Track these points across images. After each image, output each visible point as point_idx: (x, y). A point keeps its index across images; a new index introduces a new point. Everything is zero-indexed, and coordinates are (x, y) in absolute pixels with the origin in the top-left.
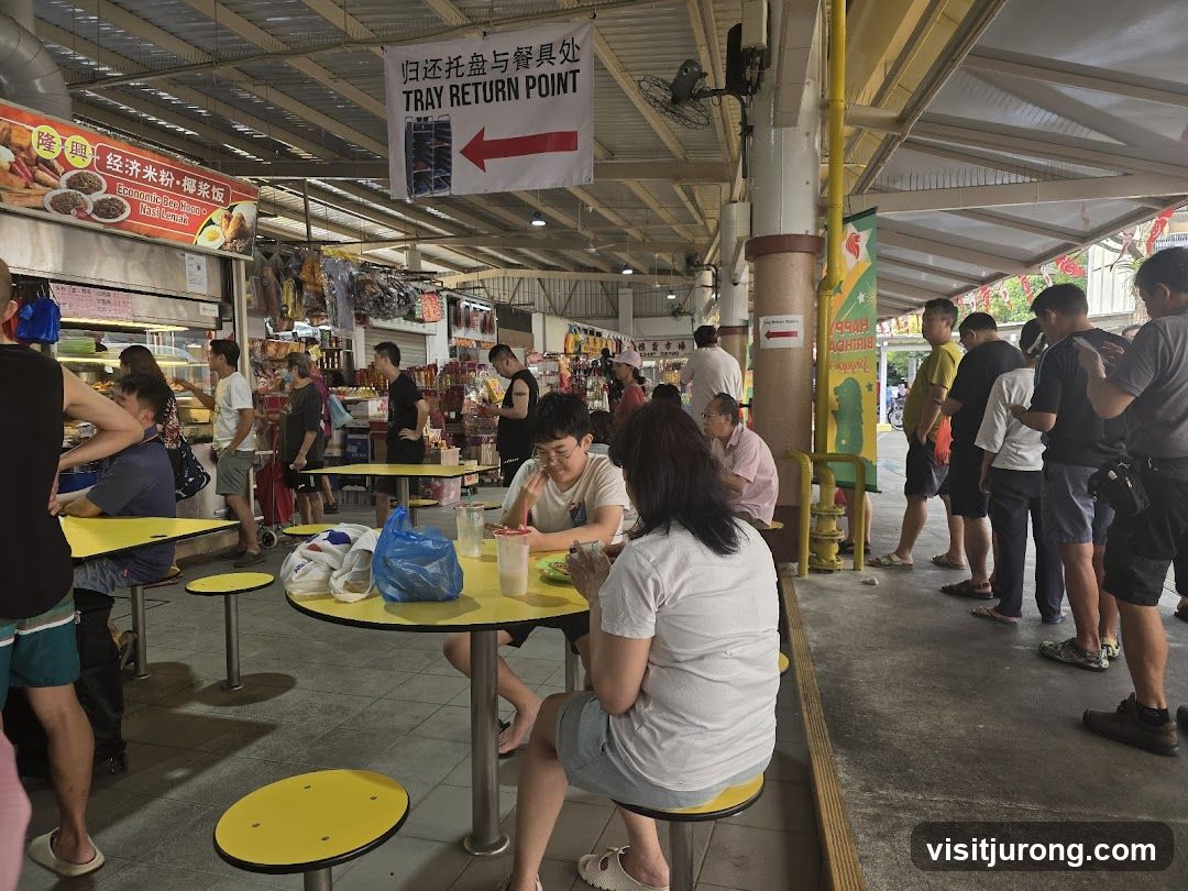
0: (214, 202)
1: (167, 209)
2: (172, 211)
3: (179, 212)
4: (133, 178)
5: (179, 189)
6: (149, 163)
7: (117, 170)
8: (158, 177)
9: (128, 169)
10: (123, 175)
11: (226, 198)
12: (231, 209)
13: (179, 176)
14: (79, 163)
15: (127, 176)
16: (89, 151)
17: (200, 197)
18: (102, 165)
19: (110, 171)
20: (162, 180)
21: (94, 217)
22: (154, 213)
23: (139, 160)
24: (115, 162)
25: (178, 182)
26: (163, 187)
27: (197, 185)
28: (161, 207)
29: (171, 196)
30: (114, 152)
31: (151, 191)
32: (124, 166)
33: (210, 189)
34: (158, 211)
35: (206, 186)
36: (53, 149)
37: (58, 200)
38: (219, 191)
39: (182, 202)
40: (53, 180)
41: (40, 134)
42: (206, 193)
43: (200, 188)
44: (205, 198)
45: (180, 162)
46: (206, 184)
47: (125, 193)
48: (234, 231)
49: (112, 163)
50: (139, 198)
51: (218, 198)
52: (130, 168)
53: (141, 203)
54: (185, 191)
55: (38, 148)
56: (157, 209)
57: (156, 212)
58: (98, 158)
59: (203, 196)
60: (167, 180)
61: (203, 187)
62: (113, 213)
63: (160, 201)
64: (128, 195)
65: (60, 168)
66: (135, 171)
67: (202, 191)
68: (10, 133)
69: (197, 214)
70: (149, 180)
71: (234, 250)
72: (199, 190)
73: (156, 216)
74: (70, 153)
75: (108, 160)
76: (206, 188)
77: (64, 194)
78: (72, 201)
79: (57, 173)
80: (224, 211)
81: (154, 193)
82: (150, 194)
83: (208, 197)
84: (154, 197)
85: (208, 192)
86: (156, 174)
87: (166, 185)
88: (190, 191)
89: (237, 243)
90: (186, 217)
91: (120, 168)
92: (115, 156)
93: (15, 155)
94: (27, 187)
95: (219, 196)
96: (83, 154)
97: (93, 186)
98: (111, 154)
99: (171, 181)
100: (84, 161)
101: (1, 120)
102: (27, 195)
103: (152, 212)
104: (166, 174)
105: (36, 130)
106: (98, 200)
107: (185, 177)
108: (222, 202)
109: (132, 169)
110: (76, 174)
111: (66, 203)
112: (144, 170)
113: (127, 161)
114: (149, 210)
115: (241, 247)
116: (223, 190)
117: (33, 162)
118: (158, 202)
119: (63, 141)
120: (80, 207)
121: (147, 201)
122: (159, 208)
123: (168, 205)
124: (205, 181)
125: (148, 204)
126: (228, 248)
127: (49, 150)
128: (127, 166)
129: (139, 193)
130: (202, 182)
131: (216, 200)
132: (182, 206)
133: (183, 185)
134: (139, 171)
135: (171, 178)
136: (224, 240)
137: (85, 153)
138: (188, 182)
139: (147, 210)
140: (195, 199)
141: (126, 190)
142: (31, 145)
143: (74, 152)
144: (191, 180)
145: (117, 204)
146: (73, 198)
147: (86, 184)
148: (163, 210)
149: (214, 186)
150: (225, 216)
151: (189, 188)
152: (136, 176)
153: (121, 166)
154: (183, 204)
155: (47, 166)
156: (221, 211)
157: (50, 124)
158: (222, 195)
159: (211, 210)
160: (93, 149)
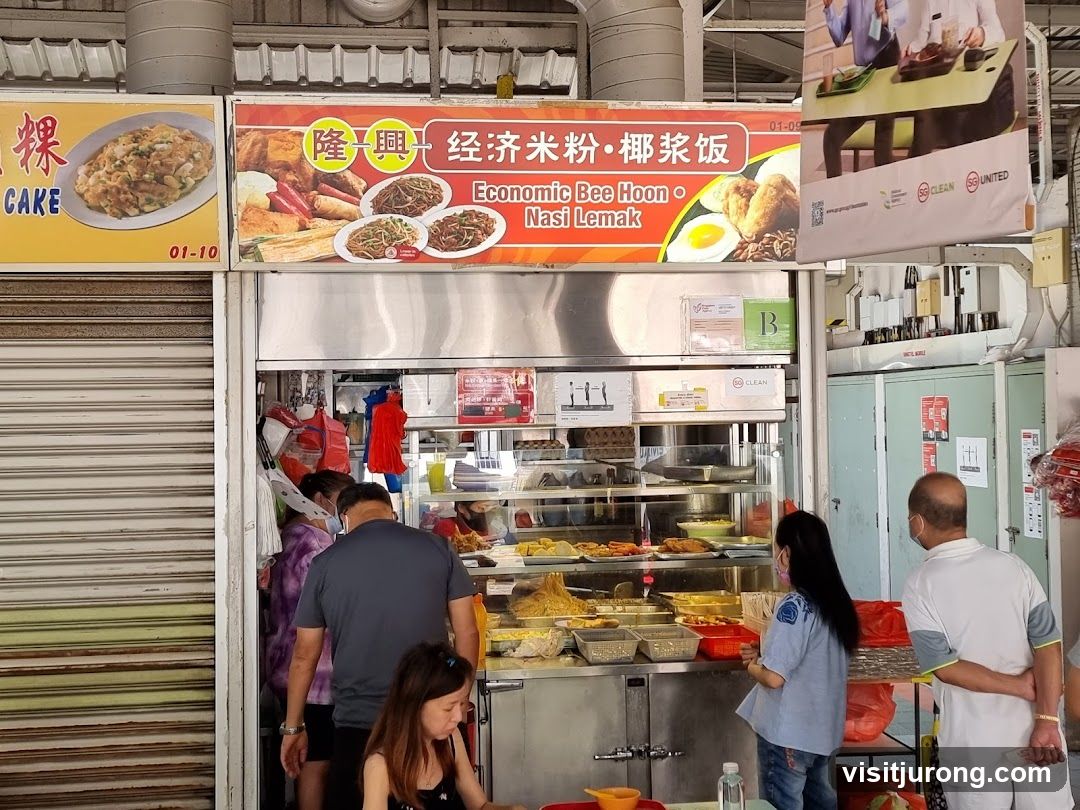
0: (705, 166)
1: (587, 207)
2: (601, 206)
3: (617, 206)
4: (507, 165)
5: (616, 160)
7: (471, 158)
8: (561, 150)
9: (493, 151)
10: (485, 165)
11: (733, 152)
12: (751, 172)
13: (614, 136)
14: (392, 165)
15: (494, 165)
16: (411, 139)
17: (668, 165)
18: (437, 157)
19: (457, 164)
20: (571, 153)
21: (432, 252)
22: (559, 220)
23: (514, 128)
24: (463, 147)
25: (609, 149)
26: (575, 166)
27: (656, 143)
28: (572, 204)
29: (593, 180)
30: (461, 127)
31: (547, 180)
32: (483, 147)
33: (690, 145)
34: (566, 215)
35: (680, 140)
36: (342, 154)
37: (361, 238)
38: (716, 142)
39: (622, 186)
40: (346, 207)
41: (318, 134)
42: (680, 153)
43: (664, 148)
44: (680, 165)
45: (610, 107)
46: (679, 135)
47: (491, 197)
48: (764, 215)
49: (458, 149)
50: (522, 200)
51: (715, 157)
52: (497, 149)
53: (527, 208)
54: (626, 161)
55: (315, 159)
56: (565, 211)
57: (562, 218)
58: (430, 147)
59: (674, 161)
60: (582, 151)
61: (672, 143)
62: (470, 238)
63: (569, 194)
64: (497, 199)
65: (358, 184)
66: (508, 150)
67: (669, 153)
68: (265, 145)
69: (661, 201)
70: (542, 160)
71: (767, 256)
72: (662, 152)
73: (562, 225)
74: (375, 152)
75: (450, 145)
76: (679, 144)
77: (371, 224)
78: (387, 234)
79: (353, 192)
80: (734, 179)
81: (554, 183)
82: (545, 187)
83: (687, 160)
84: (556, 190)
85: (686, 150)
86: (555, 146)
87: (580, 161)
88: (642, 157)
89: (775, 239)
90: (634, 213)
91: (476, 155)
92: (464, 134)
93: (276, 180)
94: (303, 228)
95: (716, 151)
96: (400, 148)
97: (425, 198)
98: (455, 134)
99: (592, 149)
100: (403, 158)
101: (249, 130)
102: (306, 241)
103: (552, 220)
104: (579, 140)
105: (308, 131)
106: (437, 221)
107: (626, 134)
108: (726, 161)
109: (501, 149)
110: (391, 185)
111: (375, 239)
112: (529, 145)
113: (491, 136)
114: (546, 216)
115: (786, 246)
116: (725, 137)
117: (310, 184)
118: (565, 197)
119: (360, 135)
120: (403, 240)
121: (540, 201)
122: (568, 208)
123: (590, 199)
124: (674, 130)
125: (544, 207)
126: (750, 254)
127: (335, 158)
128: (490, 146)
129: (522, 189)
130: (668, 134)
131: (707, 162)
132: (623, 192)
133: (621, 152)
134: (518, 148)
135: (592, 145)
136: (739, 239)
137: (403, 145)
138: (634, 143)
139: (540, 218)
140: (654, 170)
141: (491, 191)
142: (302, 157)
143: (382, 148)
144: (639, 136)
145: (475, 220)
146: (387, 229)
147: (410, 198)
148: (578, 211)
149: (701, 135)
150: (737, 189)
151: (636, 153)
152: (513, 160)
153: (478, 150)
154: (625, 188)
155: (334, 184)
156: (726, 182)
157: (335, 112)
158: (724, 146)
159: (697, 184)
160: (418, 134)
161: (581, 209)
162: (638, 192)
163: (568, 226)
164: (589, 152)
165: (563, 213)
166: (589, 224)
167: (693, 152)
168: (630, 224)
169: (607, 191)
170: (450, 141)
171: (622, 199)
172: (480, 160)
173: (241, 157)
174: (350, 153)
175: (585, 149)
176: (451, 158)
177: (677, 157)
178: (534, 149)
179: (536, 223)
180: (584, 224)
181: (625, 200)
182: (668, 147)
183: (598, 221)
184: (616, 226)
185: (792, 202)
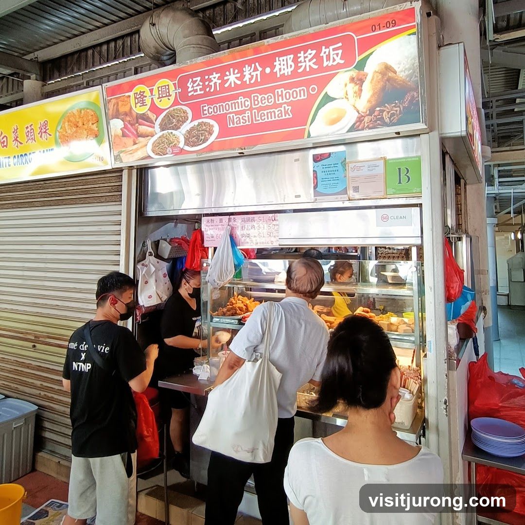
0: (328, 68)
1: (260, 109)
2: (267, 107)
3: (276, 106)
4: (216, 92)
5: (271, 78)
6: (227, 68)
7: (199, 92)
9: (208, 86)
10: (205, 94)
11: (347, 54)
12: (361, 66)
13: (268, 61)
15: (209, 94)
16: (172, 88)
17: (305, 73)
18: (183, 96)
19: (193, 98)
20: (247, 78)
21: (187, 148)
22: (245, 120)
24: (195, 87)
25: (268, 70)
26: (251, 85)
27: (296, 60)
28: (251, 109)
29: (261, 92)
30: (192, 76)
31: (235, 97)
32: (204, 84)
33: (317, 56)
34: (248, 116)
35: (310, 54)
36: (145, 102)
37: (157, 145)
38: (334, 50)
39: (278, 92)
40: (150, 129)
41: (136, 95)
42: (311, 63)
43: (301, 62)
44: (313, 71)
45: (266, 44)
46: (309, 51)
47: (210, 112)
48: (374, 94)
49: (192, 89)
50: (225, 111)
51: (334, 60)
52: (210, 84)
53: (228, 116)
54: (278, 76)
55: (136, 107)
57: (247, 118)
58: (180, 91)
59: (308, 69)
60: (253, 75)
61: (305, 57)
62: (203, 137)
63: (249, 103)
64: (213, 113)
65: (152, 116)
66: (215, 83)
67: (304, 64)
68: (118, 105)
69: (302, 97)
70: (233, 86)
71: (379, 125)
72: (299, 65)
73: (247, 123)
74: (158, 98)
75: (189, 87)
76: (310, 57)
77: (160, 137)
78: (167, 141)
79: (152, 122)
80: (348, 73)
81: (240, 98)
82: (236, 101)
83: (315, 67)
84: (241, 102)
85: (314, 60)
86: (239, 75)
87: (252, 82)
88: (288, 71)
89: (385, 110)
90: (287, 108)
91: (201, 90)
92: (194, 79)
93: (123, 121)
94: (135, 143)
95: (335, 56)
96: (168, 94)
97: (181, 119)
98: (191, 80)
99: (258, 73)
100: (169, 99)
101: (111, 99)
102: (137, 150)
103: (242, 121)
104: (251, 68)
105: (131, 94)
106: (188, 131)
107: (277, 58)
108: (342, 62)
109: (212, 84)
110: (166, 115)
111: (163, 145)
112: (226, 78)
113: (207, 77)
114: (238, 119)
115: (393, 115)
116: (340, 44)
117: (135, 121)
118: (246, 105)
119: (151, 91)
120: (173, 144)
121: (234, 110)
122: (249, 112)
123: (260, 104)
124: (306, 49)
125: (237, 113)
126: (366, 125)
127: (143, 105)
128: (207, 83)
129: (224, 105)
130: (302, 52)
131: (330, 65)
132: (278, 96)
133: (275, 71)
134: (220, 81)
135: (258, 70)
136: (357, 115)
137: (169, 92)
138: (282, 63)
139: (235, 120)
140: (296, 79)
141: (210, 109)
142: (131, 108)
143: (161, 96)
144: (285, 58)
145: (204, 127)
146: (166, 139)
147: (174, 120)
148: (255, 112)
149: (324, 47)
150: (352, 80)
151: (284, 69)
152: (218, 89)
153: (201, 87)
154: (280, 93)
155: (144, 119)
156: (343, 77)
157: (141, 82)
158: (340, 52)
159: (324, 82)
160: (175, 84)
161: (256, 111)
162: (288, 95)
163: (250, 123)
164: (257, 75)
165: (246, 115)
166: (262, 120)
167: (319, 61)
168: (285, 116)
169: (269, 97)
170: (188, 85)
171: (278, 100)
172: (202, 92)
173: (110, 112)
174: (148, 101)
175: (254, 74)
176: (190, 94)
177: (310, 66)
178: (228, 80)
179: (233, 124)
180: (259, 120)
181: (281, 101)
182: (303, 61)
183: (267, 117)
184: (277, 118)
185: (395, 80)
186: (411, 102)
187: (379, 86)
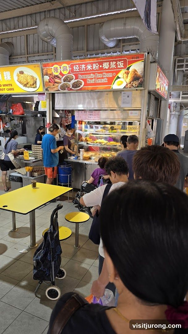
0: (119, 68)
1: (98, 78)
2: (100, 78)
3: (103, 78)
5: (102, 68)
6: (88, 64)
7: (78, 70)
8: (92, 68)
10: (80, 71)
11: (125, 65)
12: (128, 69)
13: (101, 63)
15: (81, 71)
16: (68, 68)
17: (112, 69)
18: (72, 71)
19: (76, 72)
20: (94, 68)
21: (73, 89)
22: (92, 81)
23: (84, 64)
24: (76, 68)
25: (101, 66)
26: (95, 70)
27: (109, 64)
28: (95, 78)
29: (98, 73)
30: (75, 64)
31: (90, 73)
32: (79, 68)
37: (62, 86)
38: (121, 63)
40: (59, 81)
42: (114, 66)
43: (111, 65)
44: (114, 68)
47: (81, 78)
48: (131, 78)
51: (121, 66)
53: (87, 79)
54: (104, 69)
55: (54, 73)
56: (94, 80)
57: (93, 81)
58: (71, 69)
59: (113, 68)
61: (113, 64)
62: (78, 86)
63: (94, 76)
65: (61, 76)
66: (83, 68)
67: (112, 66)
68: (47, 71)
69: (111, 76)
70: (89, 70)
71: (132, 87)
74: (63, 70)
76: (114, 64)
77: (63, 84)
78: (66, 85)
79: (60, 78)
80: (125, 71)
82: (90, 75)
83: (115, 67)
84: (92, 75)
85: (115, 65)
86: (91, 66)
87: (96, 69)
88: (107, 68)
89: (134, 83)
90: (106, 79)
92: (76, 66)
93: (49, 77)
94: (54, 85)
96: (66, 69)
97: (71, 79)
99: (98, 67)
100: (67, 71)
101: (45, 68)
102: (54, 87)
104: (95, 65)
105: (53, 67)
106: (73, 83)
107: (104, 63)
108: (123, 67)
109: (82, 68)
110: (65, 77)
111: (64, 87)
112: (87, 67)
113: (80, 66)
115: (136, 84)
116: (123, 61)
117: (54, 77)
119: (60, 68)
120: (68, 87)
124: (113, 61)
125: (90, 79)
126: (128, 86)
127: (57, 72)
129: (86, 76)
132: (104, 75)
134: (85, 68)
136: (126, 83)
138: (105, 65)
140: (109, 70)
141: (81, 76)
142: (52, 73)
144: (106, 63)
145: (79, 82)
147: (69, 79)
149: (118, 62)
150: (126, 73)
152: (84, 70)
155: (57, 77)
156: (123, 71)
157: (56, 64)
158: (123, 64)
159: (117, 72)
160: (69, 66)
162: (106, 75)
167: (117, 66)
168: (105, 81)
169: (101, 75)
170: (74, 67)
172: (79, 70)
173: (44, 73)
174: (59, 71)
175: (96, 67)
176: (74, 71)
178: (88, 68)
179: (89, 82)
180: (97, 82)
183: (99, 81)
184: (103, 82)
185: (137, 74)
186: (141, 81)
187: (133, 75)
